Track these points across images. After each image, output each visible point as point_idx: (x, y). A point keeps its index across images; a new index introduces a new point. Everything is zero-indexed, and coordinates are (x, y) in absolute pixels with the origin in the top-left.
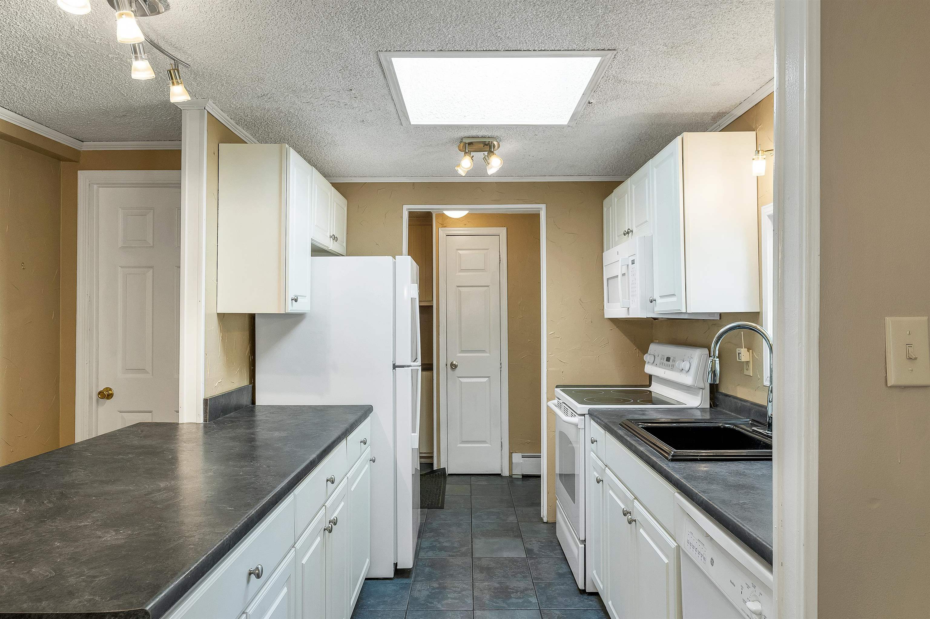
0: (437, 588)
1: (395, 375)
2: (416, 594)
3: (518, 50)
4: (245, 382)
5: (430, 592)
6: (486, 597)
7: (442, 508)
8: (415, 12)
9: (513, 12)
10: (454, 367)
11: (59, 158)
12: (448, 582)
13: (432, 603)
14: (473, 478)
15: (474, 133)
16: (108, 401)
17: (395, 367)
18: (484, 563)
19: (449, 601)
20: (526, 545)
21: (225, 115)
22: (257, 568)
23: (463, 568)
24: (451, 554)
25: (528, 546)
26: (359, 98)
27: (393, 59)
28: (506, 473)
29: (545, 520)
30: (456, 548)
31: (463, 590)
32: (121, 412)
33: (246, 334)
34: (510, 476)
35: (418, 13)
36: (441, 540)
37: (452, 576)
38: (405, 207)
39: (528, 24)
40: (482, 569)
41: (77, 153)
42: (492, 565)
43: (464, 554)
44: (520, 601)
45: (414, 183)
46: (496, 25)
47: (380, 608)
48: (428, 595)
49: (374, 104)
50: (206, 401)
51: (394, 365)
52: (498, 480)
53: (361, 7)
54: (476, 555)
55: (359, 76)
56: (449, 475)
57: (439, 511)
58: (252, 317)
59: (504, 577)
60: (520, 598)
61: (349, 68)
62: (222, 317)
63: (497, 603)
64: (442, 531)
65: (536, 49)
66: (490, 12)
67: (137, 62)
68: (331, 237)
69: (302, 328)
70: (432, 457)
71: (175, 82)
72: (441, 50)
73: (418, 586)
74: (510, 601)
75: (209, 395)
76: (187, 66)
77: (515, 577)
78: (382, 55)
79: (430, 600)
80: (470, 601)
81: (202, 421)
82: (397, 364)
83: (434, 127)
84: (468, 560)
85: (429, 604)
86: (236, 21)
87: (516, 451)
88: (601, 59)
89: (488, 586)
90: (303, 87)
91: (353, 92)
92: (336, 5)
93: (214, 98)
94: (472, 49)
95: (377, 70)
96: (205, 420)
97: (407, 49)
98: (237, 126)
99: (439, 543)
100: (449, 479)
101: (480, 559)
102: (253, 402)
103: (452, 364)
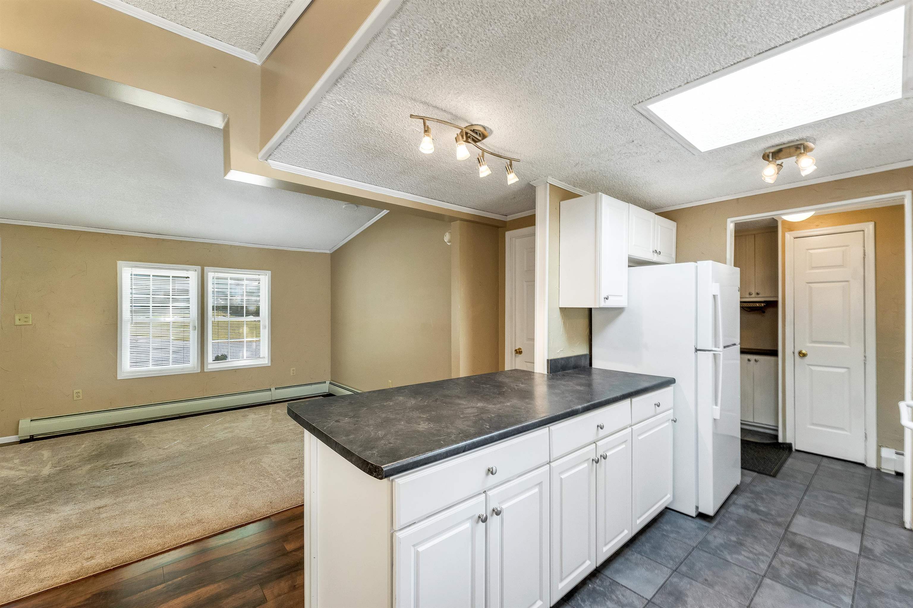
0: (735, 542)
1: (696, 357)
2: (710, 538)
3: (773, 48)
4: (585, 351)
5: (725, 543)
6: (785, 571)
7: (774, 476)
8: (642, 63)
9: (739, 15)
10: (803, 355)
11: (498, 227)
12: (749, 541)
13: (722, 551)
14: (825, 460)
15: (777, 141)
16: (520, 355)
17: (697, 350)
18: (799, 540)
19: (741, 558)
20: (865, 543)
21: (564, 183)
22: (492, 468)
23: (771, 535)
24: (763, 518)
25: (868, 544)
26: (643, 145)
27: (648, 107)
28: (872, 464)
29: (908, 526)
30: (771, 515)
31: (762, 554)
32: (526, 362)
33: (587, 321)
34: (878, 470)
35: (644, 62)
36: (759, 503)
37: (755, 537)
38: (729, 220)
39: (767, 18)
40: (793, 544)
41: (505, 222)
42: (809, 545)
43: (779, 524)
44: (827, 593)
45: (738, 199)
46: (729, 37)
47: (672, 535)
48: (722, 544)
49: (659, 146)
50: (548, 360)
51: (696, 348)
52: (860, 470)
53: (597, 79)
54: (793, 529)
55: (632, 130)
56: (797, 451)
57: (769, 479)
58: (590, 310)
59: (818, 562)
60: (828, 589)
61: (621, 126)
62: (564, 311)
63: (795, 582)
64: (764, 496)
65: (796, 36)
66: (713, 28)
67: (481, 168)
68: (653, 252)
69: (622, 318)
70: (777, 430)
71: (509, 173)
72: (688, 83)
73: (716, 533)
74: (814, 587)
75: (552, 357)
76: (518, 161)
77: (833, 568)
78: (637, 107)
79: (722, 549)
80: (764, 566)
81: (546, 373)
82: (698, 348)
83: (728, 148)
84: (782, 531)
85: (718, 551)
86: (529, 124)
87: (887, 446)
88: (905, 8)
89: (792, 561)
90: (598, 150)
91: (635, 142)
92: (579, 86)
93: (551, 175)
94: (717, 69)
95: (643, 120)
96: (548, 373)
97: (655, 94)
98: (575, 188)
99: (756, 505)
100: (794, 454)
101: (795, 534)
102: (591, 364)
103: (800, 353)
